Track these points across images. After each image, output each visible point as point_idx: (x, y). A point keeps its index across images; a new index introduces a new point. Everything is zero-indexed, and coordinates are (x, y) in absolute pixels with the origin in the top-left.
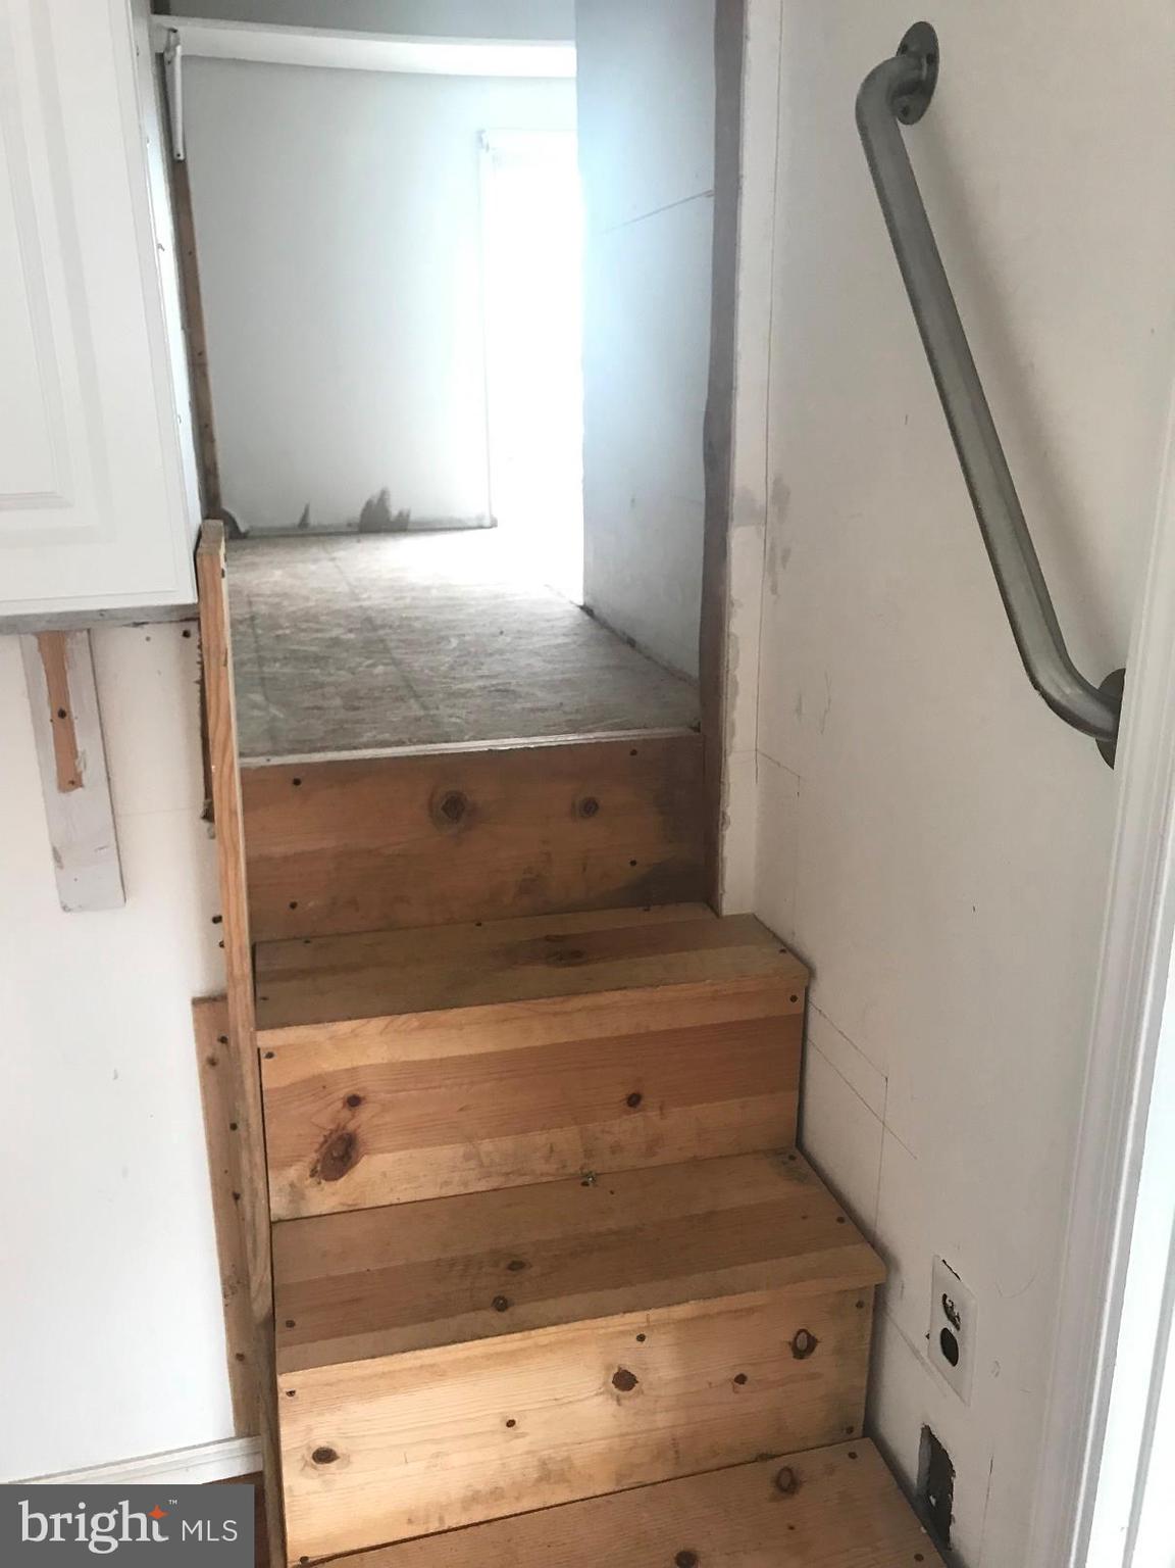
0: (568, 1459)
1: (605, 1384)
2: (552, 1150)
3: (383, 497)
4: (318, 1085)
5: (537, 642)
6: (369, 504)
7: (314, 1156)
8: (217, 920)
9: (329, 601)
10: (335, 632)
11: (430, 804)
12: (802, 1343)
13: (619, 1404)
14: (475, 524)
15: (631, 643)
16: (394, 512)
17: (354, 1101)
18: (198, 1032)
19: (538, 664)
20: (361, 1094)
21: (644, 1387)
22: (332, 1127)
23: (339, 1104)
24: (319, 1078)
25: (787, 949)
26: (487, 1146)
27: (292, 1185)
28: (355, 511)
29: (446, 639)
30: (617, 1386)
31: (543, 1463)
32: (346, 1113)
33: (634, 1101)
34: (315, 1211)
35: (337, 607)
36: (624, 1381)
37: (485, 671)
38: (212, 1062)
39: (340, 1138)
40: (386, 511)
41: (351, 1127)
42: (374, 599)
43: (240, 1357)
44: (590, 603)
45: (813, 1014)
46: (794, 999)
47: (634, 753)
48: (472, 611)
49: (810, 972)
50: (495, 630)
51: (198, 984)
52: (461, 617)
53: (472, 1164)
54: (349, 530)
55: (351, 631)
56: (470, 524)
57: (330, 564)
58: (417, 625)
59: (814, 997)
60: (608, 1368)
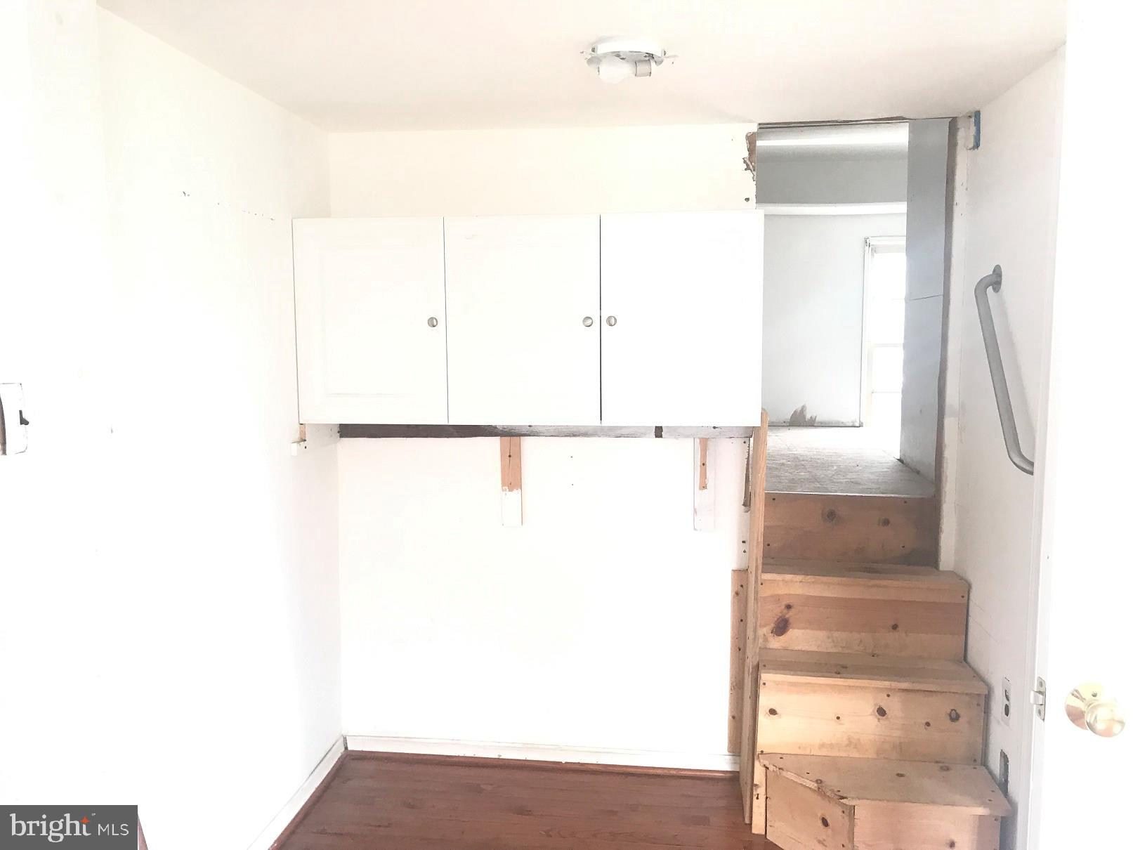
0: (859, 739)
1: (873, 711)
2: (861, 641)
3: (803, 409)
4: (777, 599)
5: (874, 470)
6: (795, 412)
7: (773, 625)
8: (744, 542)
9: (778, 451)
10: (782, 461)
11: (823, 515)
12: (954, 715)
13: (879, 721)
14: (851, 424)
15: (918, 472)
16: (808, 417)
17: (789, 607)
18: (732, 583)
19: (872, 477)
20: (791, 604)
21: (889, 717)
22: (780, 615)
23: (783, 607)
24: (778, 595)
25: (962, 578)
26: (836, 634)
27: (764, 635)
28: (788, 417)
29: (833, 466)
30: (879, 714)
31: (849, 739)
32: (785, 611)
33: (895, 627)
34: (771, 647)
35: (782, 453)
36: (881, 712)
37: (848, 477)
38: (737, 594)
39: (783, 620)
40: (804, 417)
41: (787, 616)
42: (799, 451)
43: (734, 717)
44: (903, 458)
45: (971, 604)
46: (963, 597)
47: (905, 502)
48: (845, 457)
49: (969, 586)
50: (855, 465)
51: (734, 565)
52: (840, 459)
53: (830, 640)
54: (784, 424)
55: (789, 461)
56: (848, 424)
57: (776, 437)
58: (819, 461)
59: (972, 597)
60: (875, 705)
